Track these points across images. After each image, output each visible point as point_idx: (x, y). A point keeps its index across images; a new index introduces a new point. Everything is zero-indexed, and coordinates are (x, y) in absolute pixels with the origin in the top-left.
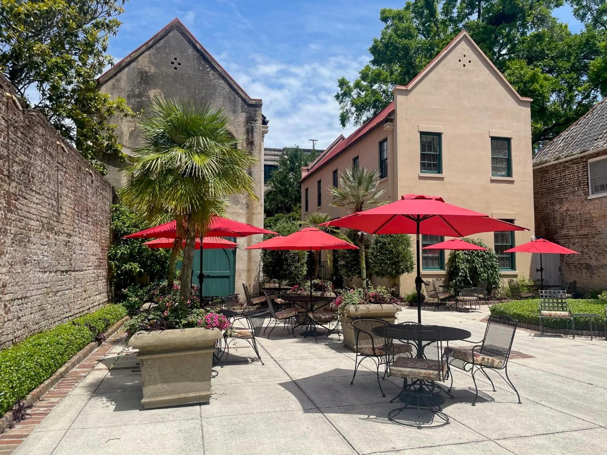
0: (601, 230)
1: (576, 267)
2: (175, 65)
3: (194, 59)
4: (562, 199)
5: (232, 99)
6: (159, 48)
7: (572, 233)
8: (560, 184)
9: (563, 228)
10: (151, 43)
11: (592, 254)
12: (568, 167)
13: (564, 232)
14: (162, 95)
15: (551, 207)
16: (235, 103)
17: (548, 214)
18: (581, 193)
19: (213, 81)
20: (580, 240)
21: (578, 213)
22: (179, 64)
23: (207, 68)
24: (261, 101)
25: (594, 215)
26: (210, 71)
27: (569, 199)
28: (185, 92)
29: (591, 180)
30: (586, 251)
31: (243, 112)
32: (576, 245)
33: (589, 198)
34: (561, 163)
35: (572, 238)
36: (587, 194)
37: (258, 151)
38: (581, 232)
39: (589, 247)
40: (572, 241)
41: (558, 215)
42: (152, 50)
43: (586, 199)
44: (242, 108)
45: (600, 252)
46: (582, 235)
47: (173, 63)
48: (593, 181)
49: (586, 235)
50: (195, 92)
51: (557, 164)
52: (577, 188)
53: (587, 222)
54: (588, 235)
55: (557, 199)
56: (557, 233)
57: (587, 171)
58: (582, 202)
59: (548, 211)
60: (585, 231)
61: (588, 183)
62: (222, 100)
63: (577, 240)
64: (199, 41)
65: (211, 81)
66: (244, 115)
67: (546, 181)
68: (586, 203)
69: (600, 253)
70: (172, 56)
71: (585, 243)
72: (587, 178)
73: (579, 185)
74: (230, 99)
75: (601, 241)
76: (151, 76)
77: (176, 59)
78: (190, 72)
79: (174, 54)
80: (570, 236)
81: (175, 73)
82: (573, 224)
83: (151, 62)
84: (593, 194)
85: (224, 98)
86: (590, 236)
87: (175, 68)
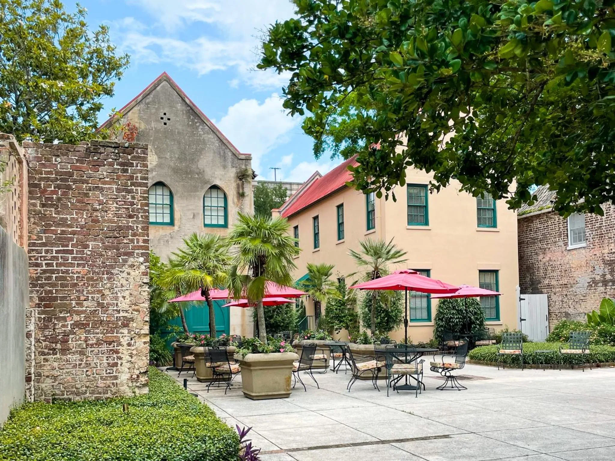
0: (578, 279)
1: (557, 315)
2: (165, 120)
3: (183, 114)
4: (545, 249)
5: (222, 154)
6: (148, 104)
7: (554, 282)
8: (544, 234)
9: (545, 277)
10: (140, 98)
11: (571, 303)
12: (551, 218)
13: (546, 282)
14: (153, 151)
15: (535, 257)
16: (225, 158)
17: (532, 263)
18: (561, 243)
19: (203, 136)
20: (560, 289)
21: (559, 263)
22: (169, 119)
23: (196, 123)
24: (250, 155)
25: (572, 265)
26: (199, 126)
27: (551, 249)
28: (175, 148)
29: (571, 230)
30: (565, 300)
31: (233, 167)
32: (557, 294)
33: (568, 248)
34: (544, 214)
35: (554, 288)
36: (566, 244)
37: (249, 207)
38: (561, 282)
39: (569, 296)
40: (553, 290)
41: (541, 265)
42: (142, 106)
43: (566, 250)
44: (233, 163)
45: (577, 300)
46: (562, 285)
47: (162, 118)
48: (572, 232)
49: (565, 285)
50: (185, 148)
51: (540, 214)
52: (558, 239)
53: (567, 272)
54: (567, 285)
55: (541, 249)
56: (540, 283)
57: (567, 222)
58: (562, 252)
59: (533, 261)
60: (565, 281)
61: (567, 234)
62: (212, 155)
63: (557, 290)
64: (188, 96)
65: (200, 135)
66: (234, 170)
67: (531, 230)
68: (565, 253)
69: (577, 302)
70: (162, 111)
71: (565, 293)
72: (567, 229)
73: (560, 236)
74: (220, 154)
75: (578, 290)
76: (142, 131)
77: (165, 114)
78: (180, 127)
79: (163, 109)
80: (552, 285)
81: (165, 129)
82: (555, 274)
83: (141, 118)
84: (571, 245)
85: (214, 152)
86: (569, 286)
87: (165, 124)
